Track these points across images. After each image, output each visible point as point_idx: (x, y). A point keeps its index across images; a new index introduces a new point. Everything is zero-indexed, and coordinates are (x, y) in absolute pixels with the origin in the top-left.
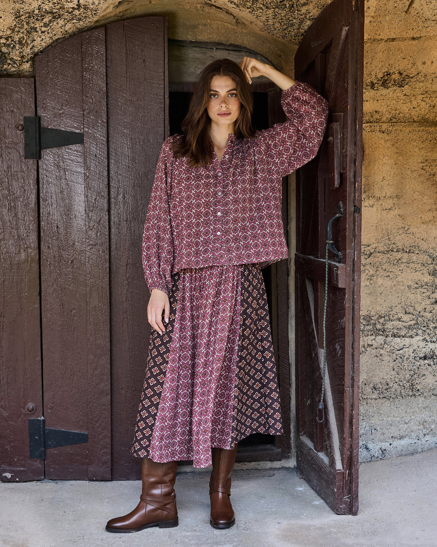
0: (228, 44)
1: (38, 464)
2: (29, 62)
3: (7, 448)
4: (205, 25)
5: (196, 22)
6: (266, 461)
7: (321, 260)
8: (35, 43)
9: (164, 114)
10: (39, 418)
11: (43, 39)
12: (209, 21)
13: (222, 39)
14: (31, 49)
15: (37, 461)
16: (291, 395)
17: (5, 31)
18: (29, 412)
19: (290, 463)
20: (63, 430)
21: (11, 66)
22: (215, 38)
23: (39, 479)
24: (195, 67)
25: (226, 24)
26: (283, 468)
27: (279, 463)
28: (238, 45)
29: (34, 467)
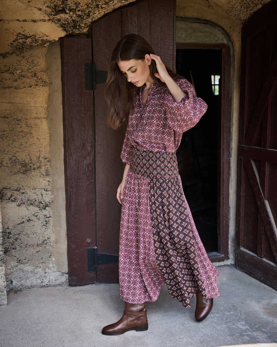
0: (203, 19)
1: (92, 274)
2: (88, 28)
3: (75, 267)
4: (191, 7)
5: (185, 5)
6: (217, 262)
7: (268, 149)
8: (95, 15)
9: (173, 61)
10: (94, 248)
11: (100, 13)
12: (193, 4)
13: (200, 16)
14: (91, 19)
15: (92, 272)
16: (230, 225)
17: (83, 6)
18: (88, 245)
19: (229, 262)
20: (108, 254)
21: (77, 30)
22: (195, 15)
23: (93, 283)
24: (181, 33)
25: (202, 6)
26: (225, 265)
27: (223, 262)
28: (208, 20)
29: (90, 276)
